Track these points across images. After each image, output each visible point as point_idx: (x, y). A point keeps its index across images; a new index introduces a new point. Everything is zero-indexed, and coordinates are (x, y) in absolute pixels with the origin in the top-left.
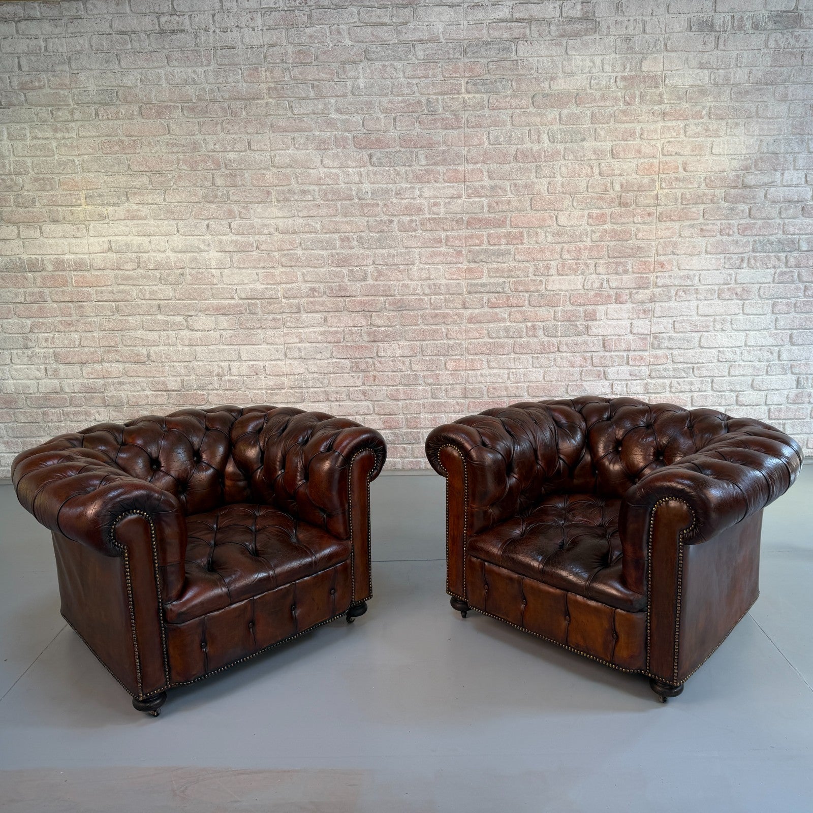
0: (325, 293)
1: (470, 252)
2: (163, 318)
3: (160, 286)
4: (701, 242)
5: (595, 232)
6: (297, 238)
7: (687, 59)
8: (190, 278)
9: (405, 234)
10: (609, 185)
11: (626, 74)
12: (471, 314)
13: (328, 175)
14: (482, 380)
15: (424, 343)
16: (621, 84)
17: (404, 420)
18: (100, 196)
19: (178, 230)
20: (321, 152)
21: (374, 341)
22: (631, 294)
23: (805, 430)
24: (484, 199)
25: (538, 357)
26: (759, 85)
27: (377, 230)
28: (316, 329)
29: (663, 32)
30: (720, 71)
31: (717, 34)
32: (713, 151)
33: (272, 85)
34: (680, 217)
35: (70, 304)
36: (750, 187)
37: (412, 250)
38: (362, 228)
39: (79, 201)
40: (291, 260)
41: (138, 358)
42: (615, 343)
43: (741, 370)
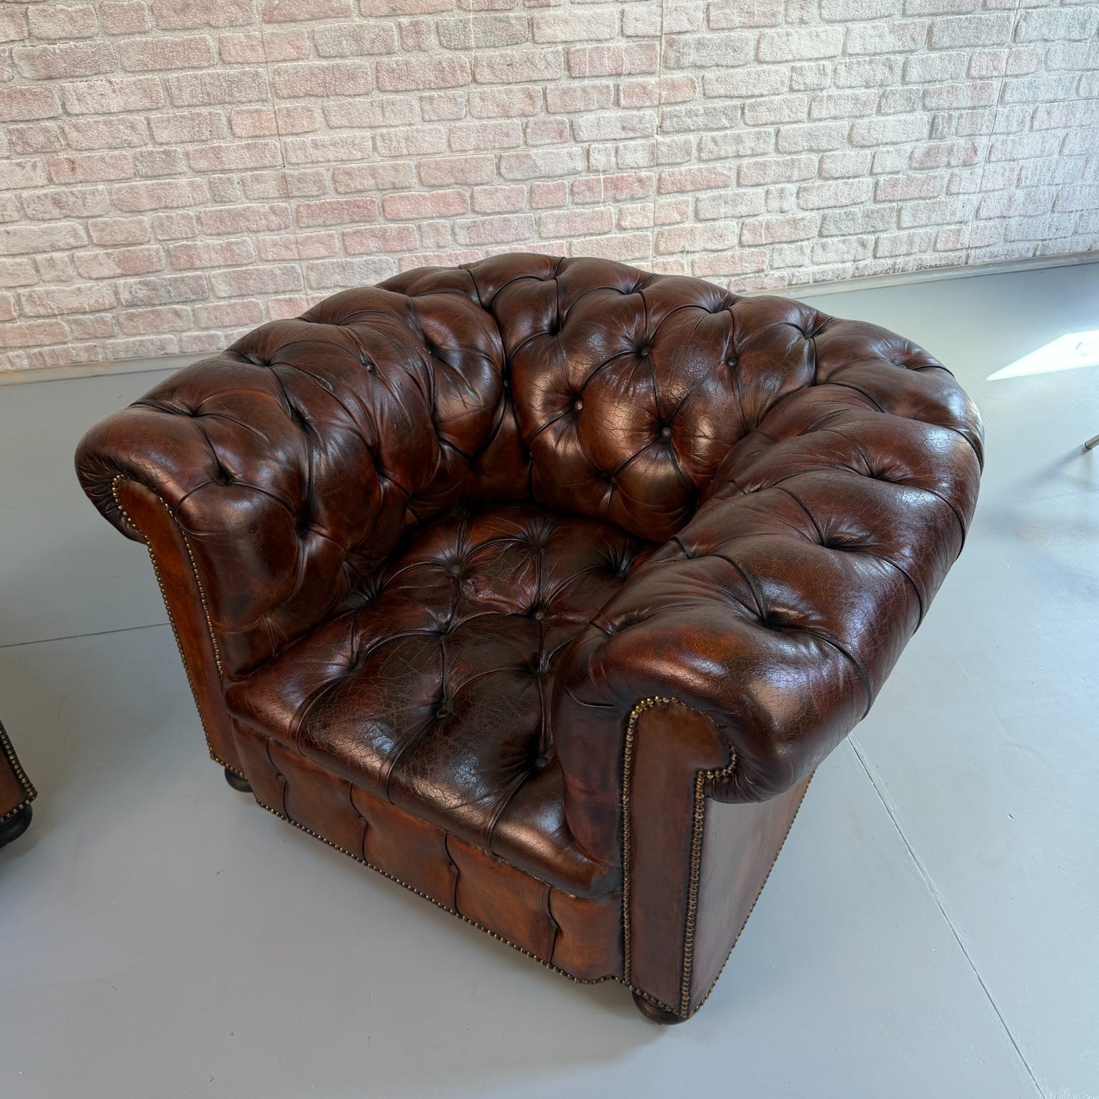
14: (318, 154)
15: (173, 76)
17: (162, 253)
21: (50, 78)
23: (936, 217)
25: (431, 98)
42: (591, 59)
43: (831, 106)
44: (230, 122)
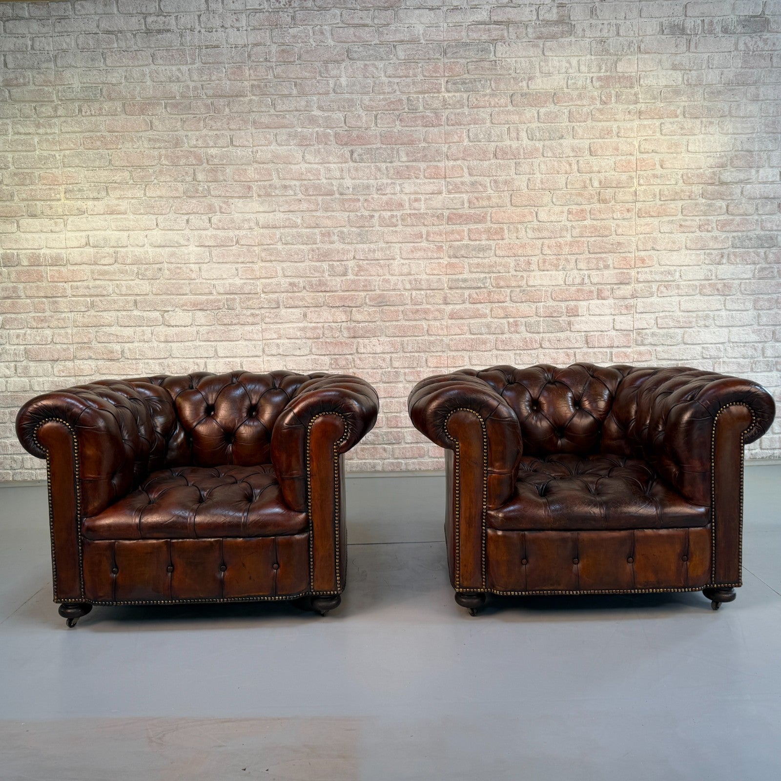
0: (304, 288)
1: (450, 247)
2: (139, 314)
3: (137, 281)
4: (681, 238)
5: (574, 228)
6: (278, 233)
7: (660, 61)
8: (168, 272)
9: (386, 230)
10: (588, 182)
11: (602, 74)
12: (452, 310)
13: (309, 171)
15: (405, 339)
16: (597, 84)
17: (384, 419)
18: (80, 190)
19: (157, 225)
20: (303, 148)
21: (354, 337)
22: (612, 289)
24: (464, 195)
25: (520, 354)
26: (731, 86)
27: (358, 225)
28: (295, 325)
29: (637, 35)
30: (692, 72)
31: (689, 37)
32: (689, 149)
33: (256, 83)
34: (659, 213)
35: (44, 299)
36: (727, 184)
37: (393, 245)
38: (343, 223)
39: (58, 196)
40: (271, 255)
41: (112, 355)
42: (598, 340)
43: (726, 367)
44: (426, 360)
